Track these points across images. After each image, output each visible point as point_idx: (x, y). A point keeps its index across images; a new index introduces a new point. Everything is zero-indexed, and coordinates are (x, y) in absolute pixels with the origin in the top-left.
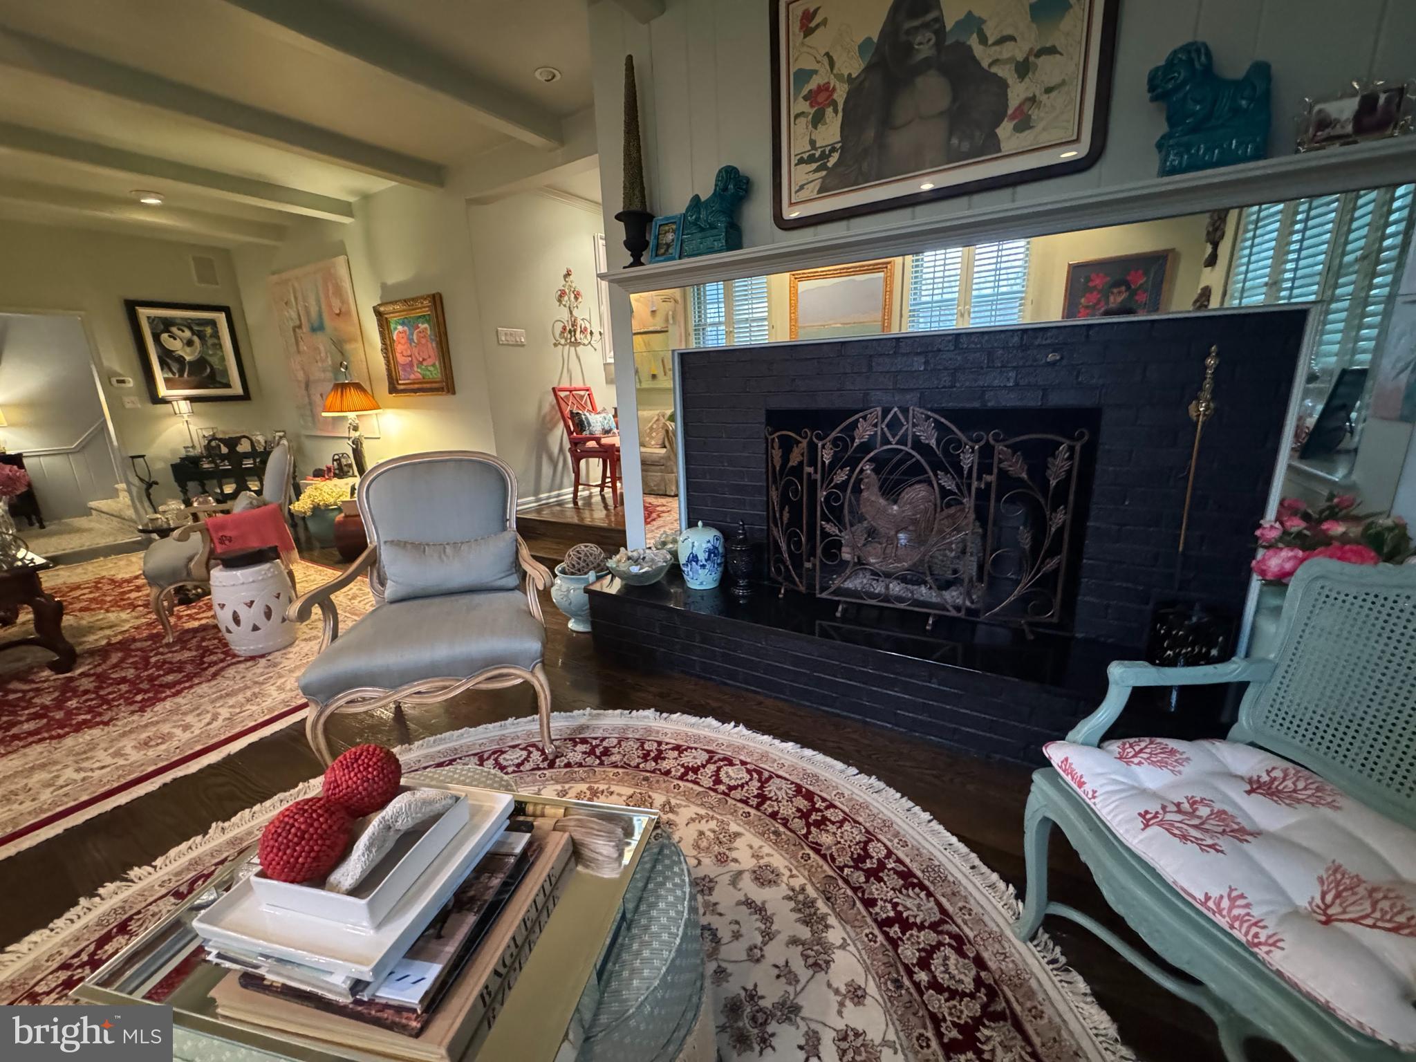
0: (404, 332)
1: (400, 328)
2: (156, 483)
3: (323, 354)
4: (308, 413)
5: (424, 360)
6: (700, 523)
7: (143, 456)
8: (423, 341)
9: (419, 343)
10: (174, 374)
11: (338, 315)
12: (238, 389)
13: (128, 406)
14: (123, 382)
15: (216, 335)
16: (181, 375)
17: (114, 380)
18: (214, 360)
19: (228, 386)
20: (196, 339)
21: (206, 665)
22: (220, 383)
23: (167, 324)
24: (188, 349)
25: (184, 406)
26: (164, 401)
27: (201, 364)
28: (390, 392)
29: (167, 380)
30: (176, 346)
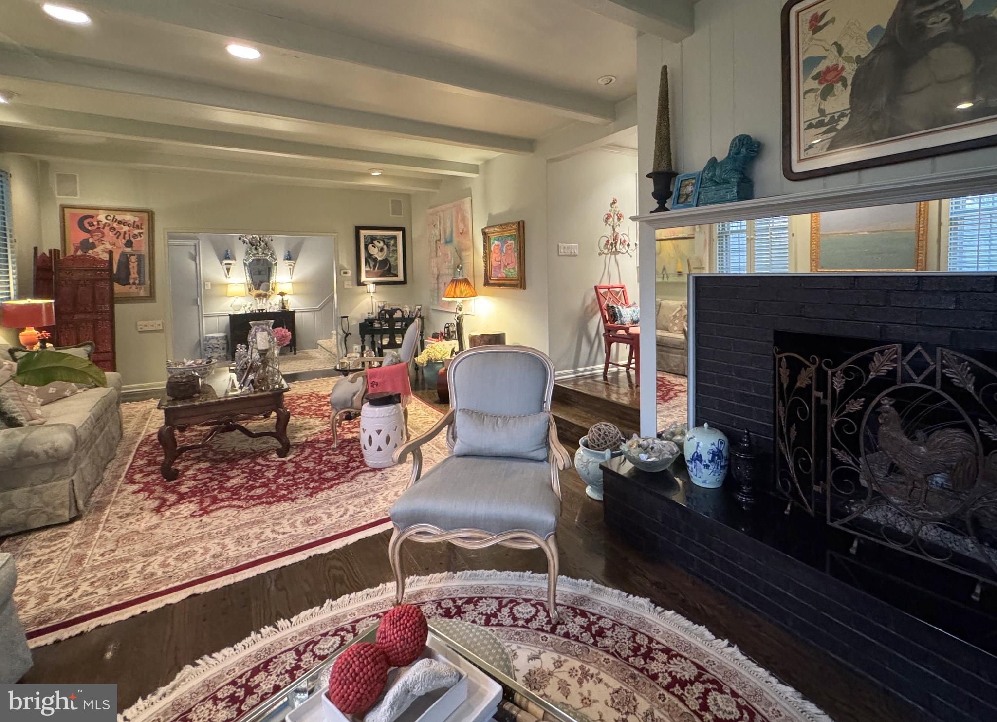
0: (498, 245)
1: (496, 242)
2: (350, 334)
3: (449, 258)
4: (436, 295)
5: (508, 264)
6: (706, 425)
7: (347, 317)
8: (509, 252)
9: (507, 253)
10: (371, 268)
11: (461, 233)
12: (401, 278)
13: (346, 287)
14: (345, 273)
15: (395, 245)
16: (374, 269)
17: (342, 272)
18: (392, 260)
19: (396, 275)
20: (385, 247)
21: (349, 469)
22: (393, 274)
23: (373, 239)
24: (380, 254)
25: (372, 288)
26: (363, 284)
27: (385, 261)
28: (485, 285)
29: (366, 272)
30: (374, 251)
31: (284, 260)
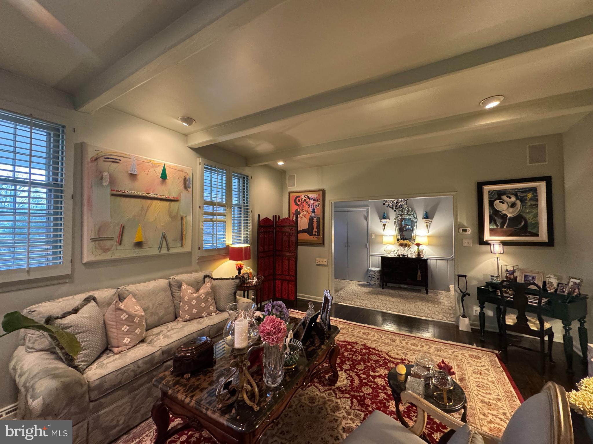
7: (465, 276)
10: (497, 226)
12: (543, 236)
13: (465, 245)
14: (465, 231)
15: (535, 198)
16: (502, 227)
17: (461, 230)
18: (529, 217)
19: (537, 235)
20: (518, 202)
22: (530, 233)
23: (499, 195)
24: (511, 210)
25: (497, 248)
26: (487, 243)
27: (519, 218)
31: (423, 219)
